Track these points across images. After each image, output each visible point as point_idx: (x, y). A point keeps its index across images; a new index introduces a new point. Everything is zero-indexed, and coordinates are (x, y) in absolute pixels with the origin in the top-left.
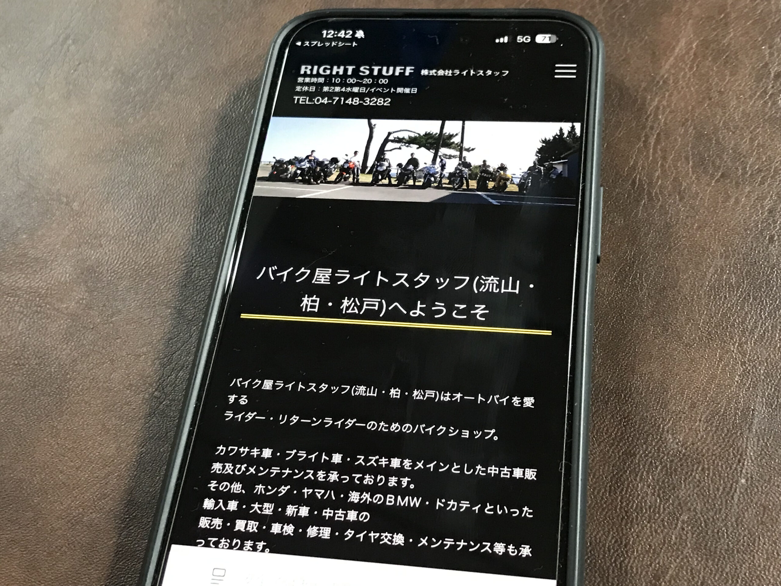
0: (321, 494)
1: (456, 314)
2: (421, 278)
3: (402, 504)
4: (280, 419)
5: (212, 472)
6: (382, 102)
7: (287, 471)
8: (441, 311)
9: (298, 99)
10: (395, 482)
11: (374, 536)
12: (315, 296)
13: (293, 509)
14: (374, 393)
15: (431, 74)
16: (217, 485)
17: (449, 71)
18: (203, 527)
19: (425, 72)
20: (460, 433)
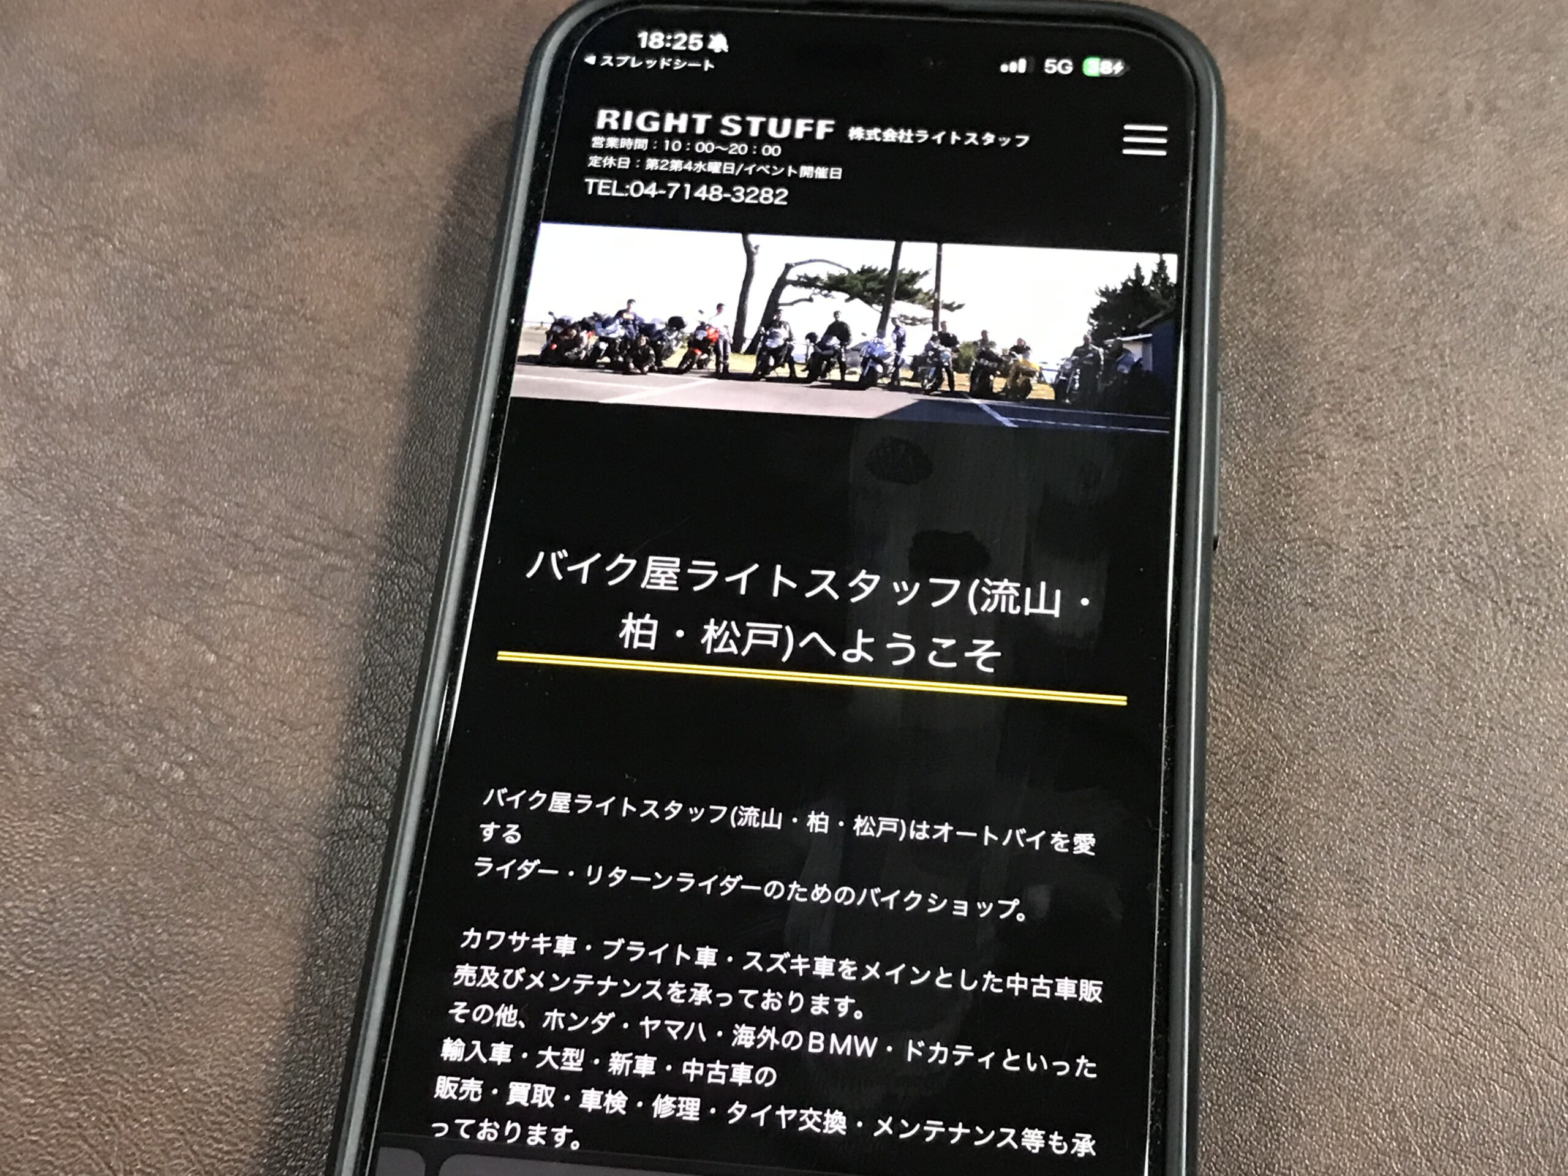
0: (677, 1030)
1: (936, 658)
2: (863, 580)
3: (840, 1051)
4: (589, 874)
5: (456, 983)
6: (770, 196)
7: (608, 983)
8: (904, 652)
9: (595, 185)
10: (824, 1006)
11: (787, 1116)
12: (648, 615)
13: (624, 1061)
14: (775, 822)
15: (869, 138)
16: (468, 1011)
17: (906, 131)
18: (444, 1097)
19: (856, 133)
20: (950, 907)
